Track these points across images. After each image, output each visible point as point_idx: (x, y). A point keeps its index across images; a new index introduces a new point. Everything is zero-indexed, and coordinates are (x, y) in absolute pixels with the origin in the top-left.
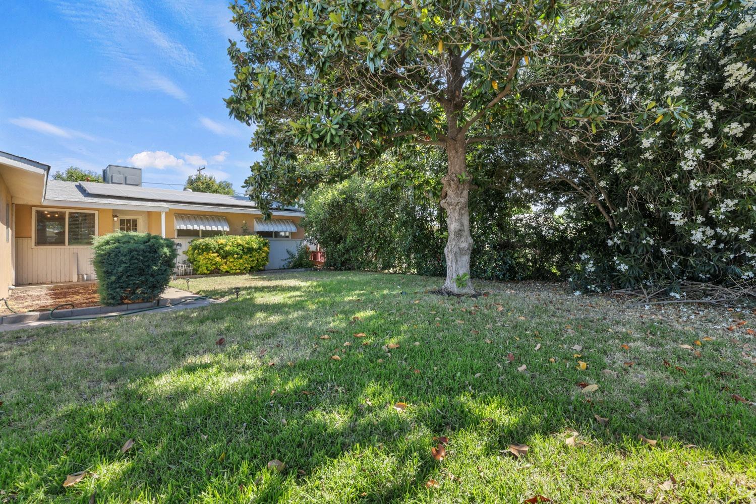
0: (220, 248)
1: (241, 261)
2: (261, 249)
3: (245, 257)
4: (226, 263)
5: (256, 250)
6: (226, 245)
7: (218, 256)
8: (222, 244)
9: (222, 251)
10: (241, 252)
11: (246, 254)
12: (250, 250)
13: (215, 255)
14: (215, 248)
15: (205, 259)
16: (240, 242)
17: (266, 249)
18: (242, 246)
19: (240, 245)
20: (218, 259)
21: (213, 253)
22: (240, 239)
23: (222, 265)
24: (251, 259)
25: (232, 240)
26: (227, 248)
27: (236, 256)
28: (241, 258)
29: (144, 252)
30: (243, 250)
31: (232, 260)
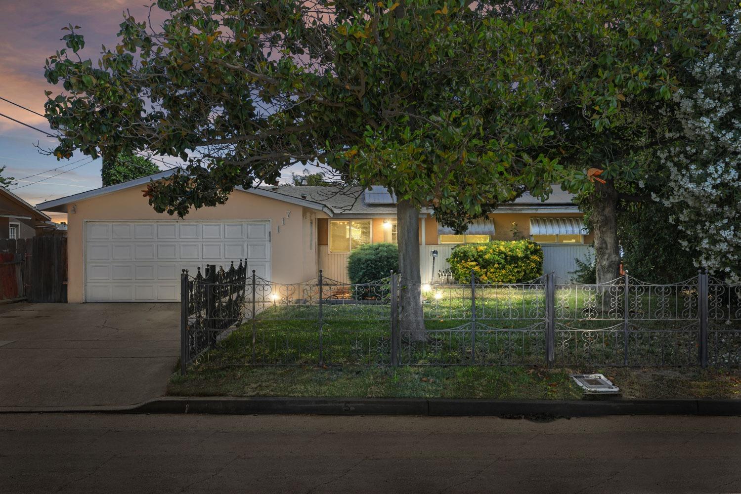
0: (480, 256)
1: (504, 271)
2: (528, 259)
3: (508, 267)
4: (486, 274)
5: (522, 259)
6: (485, 253)
7: (477, 265)
8: (481, 251)
9: (480, 259)
10: (503, 261)
11: (509, 263)
12: (515, 259)
13: (474, 263)
14: (473, 256)
15: (463, 268)
16: (502, 248)
17: (535, 257)
18: (505, 254)
19: (502, 253)
20: (477, 269)
21: (472, 261)
22: (503, 246)
23: (482, 275)
24: (516, 270)
25: (494, 246)
26: (487, 257)
27: (496, 266)
28: (503, 268)
29: (376, 261)
30: (505, 258)
31: (492, 270)
